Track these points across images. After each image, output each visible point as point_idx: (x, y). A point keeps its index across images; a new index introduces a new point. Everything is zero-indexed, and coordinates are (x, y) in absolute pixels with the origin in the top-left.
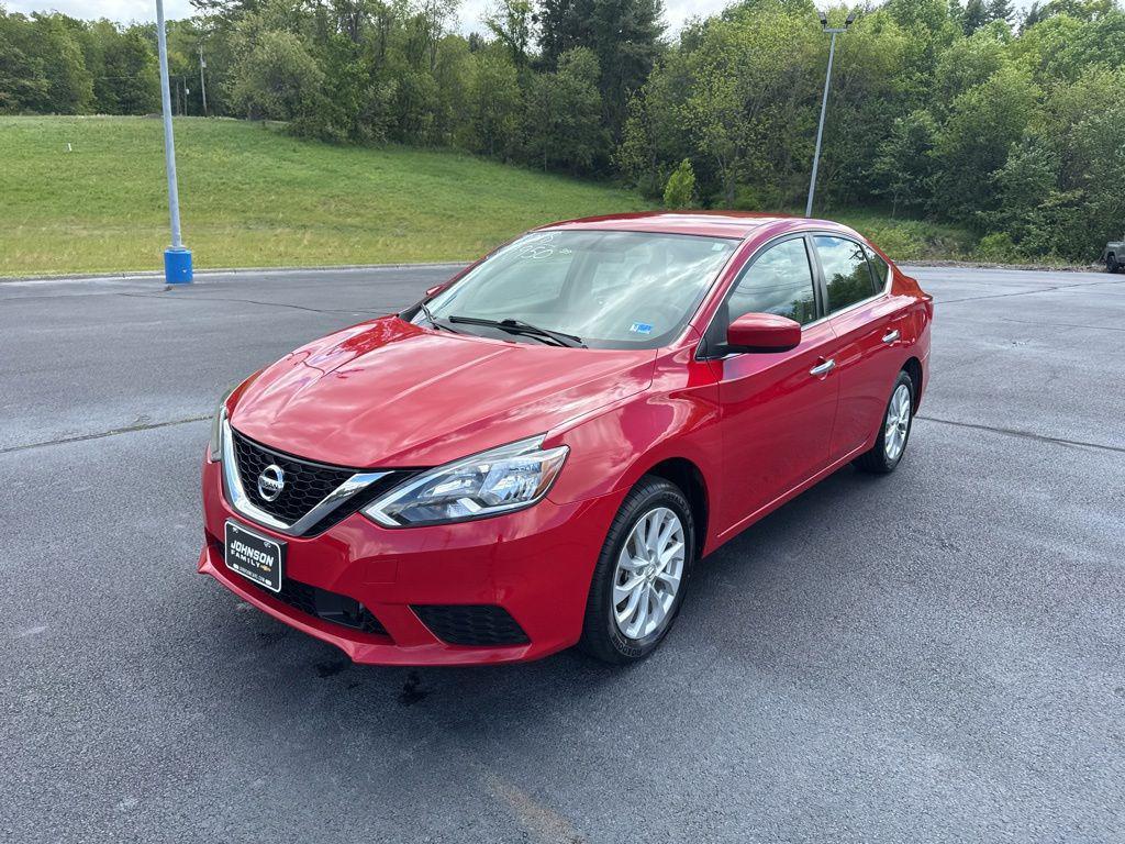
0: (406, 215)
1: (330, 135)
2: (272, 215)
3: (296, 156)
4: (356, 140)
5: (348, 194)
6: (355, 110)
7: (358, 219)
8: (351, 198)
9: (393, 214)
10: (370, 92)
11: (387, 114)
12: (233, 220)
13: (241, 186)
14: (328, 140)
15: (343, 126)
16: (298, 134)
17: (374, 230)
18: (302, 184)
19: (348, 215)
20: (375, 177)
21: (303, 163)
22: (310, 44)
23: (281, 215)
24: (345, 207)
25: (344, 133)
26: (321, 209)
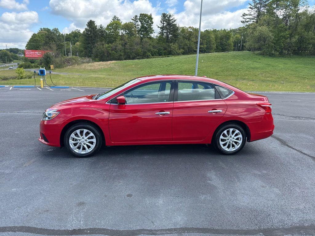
0: (288, 77)
1: (273, 54)
2: (245, 77)
3: (259, 61)
4: (281, 55)
5: (270, 71)
6: (282, 46)
7: (271, 78)
8: (271, 72)
9: (283, 77)
10: (288, 40)
11: (293, 47)
12: (234, 78)
13: (239, 69)
14: (271, 55)
15: (278, 51)
16: (263, 54)
17: (275, 82)
18: (257, 68)
19: (268, 77)
20: (282, 66)
21: (261, 63)
22: (271, 29)
23: (247, 77)
24: (268, 75)
25: (278, 53)
26: (260, 76)
